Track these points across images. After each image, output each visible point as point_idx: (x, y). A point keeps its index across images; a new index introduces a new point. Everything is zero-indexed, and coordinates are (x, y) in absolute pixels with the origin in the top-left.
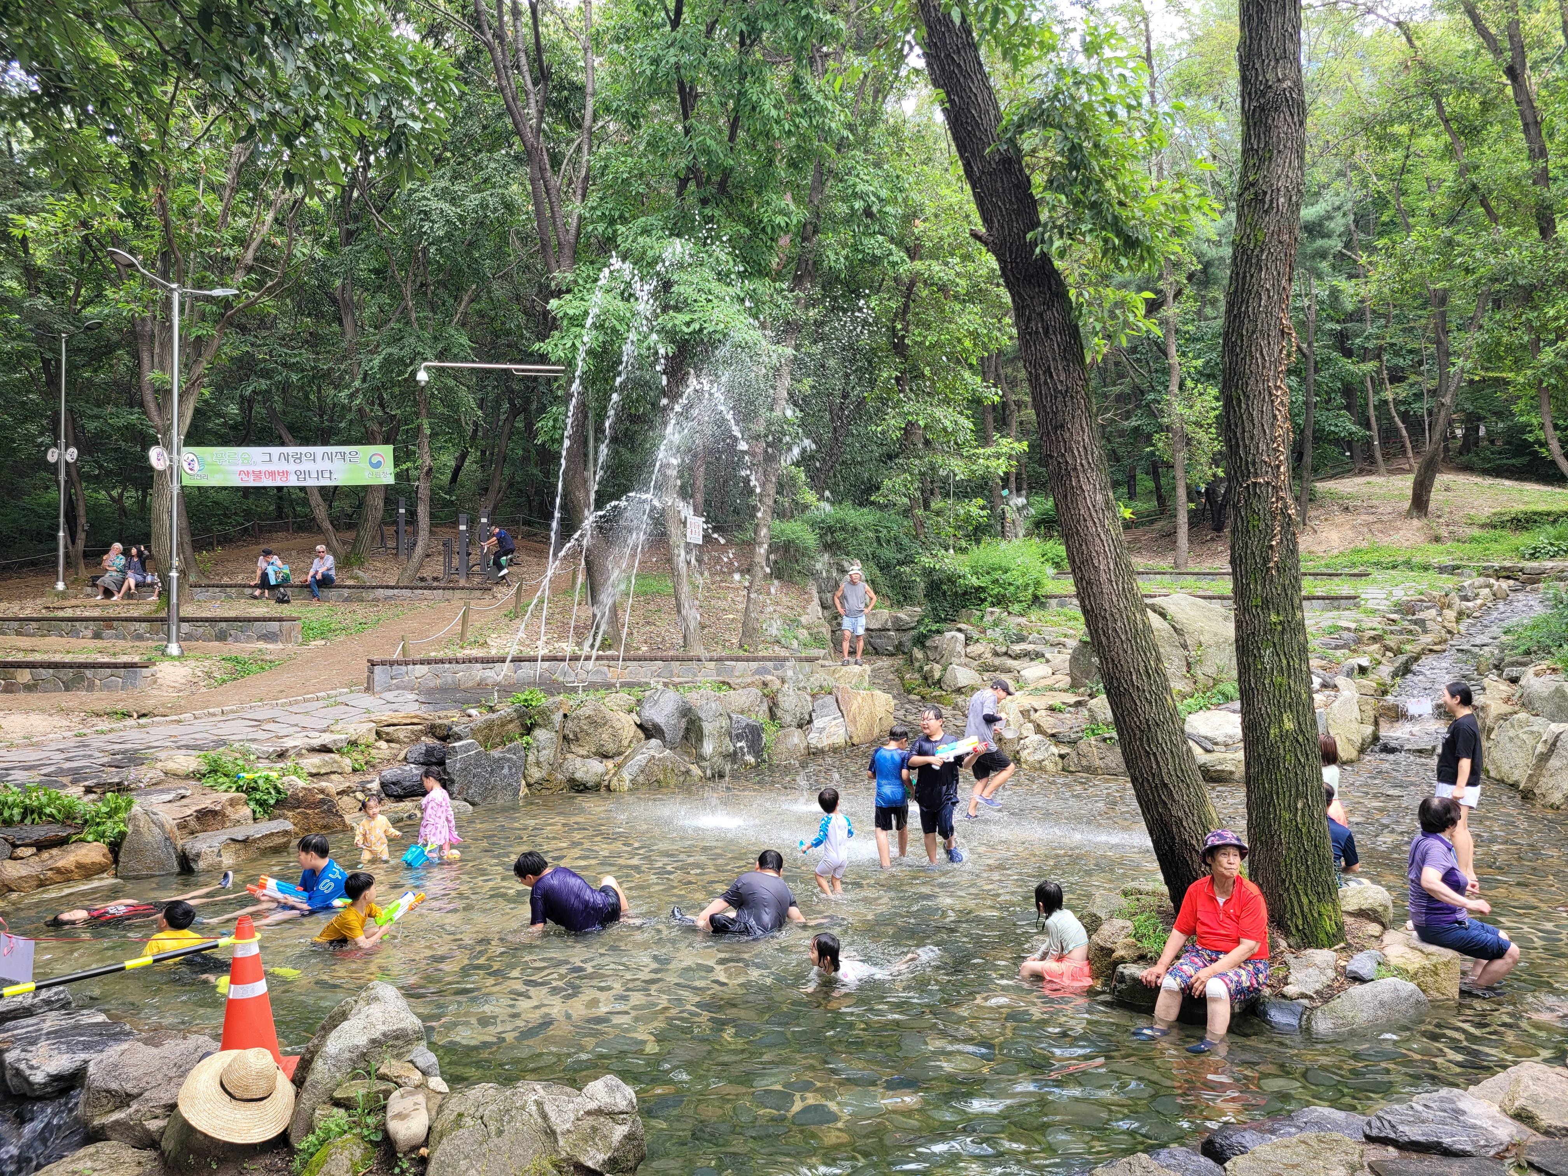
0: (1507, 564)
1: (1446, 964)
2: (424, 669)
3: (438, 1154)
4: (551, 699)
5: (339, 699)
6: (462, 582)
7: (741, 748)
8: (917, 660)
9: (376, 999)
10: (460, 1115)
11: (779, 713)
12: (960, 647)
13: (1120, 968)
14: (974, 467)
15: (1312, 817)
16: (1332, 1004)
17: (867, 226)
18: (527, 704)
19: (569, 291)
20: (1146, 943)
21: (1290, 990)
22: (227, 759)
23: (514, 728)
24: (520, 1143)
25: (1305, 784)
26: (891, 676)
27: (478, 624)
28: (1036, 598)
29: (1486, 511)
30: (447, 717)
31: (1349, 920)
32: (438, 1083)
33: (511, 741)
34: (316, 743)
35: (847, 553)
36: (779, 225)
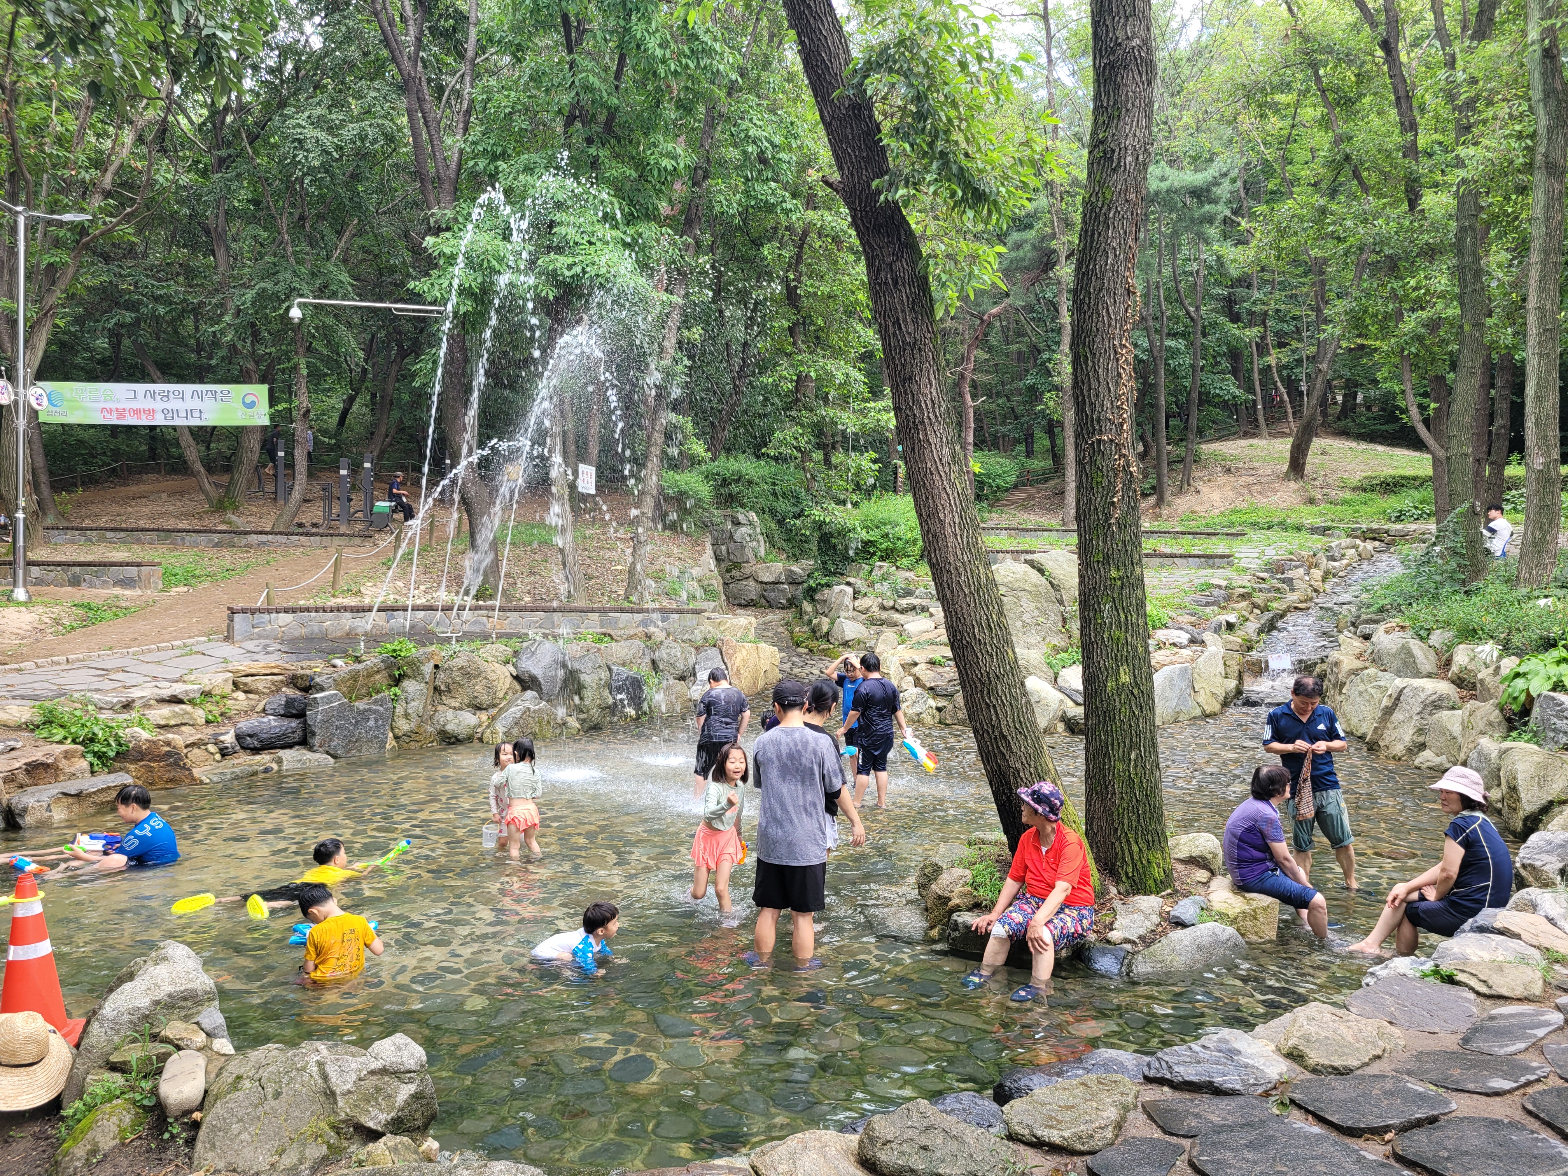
0: (1374, 526)
1: (1265, 909)
2: (288, 618)
3: (209, 1119)
4: (422, 650)
5: (195, 649)
6: (343, 529)
7: (621, 700)
8: (806, 613)
9: (165, 959)
10: (239, 1078)
11: (662, 665)
12: (848, 601)
13: (955, 916)
14: (866, 421)
15: (1144, 767)
16: (1151, 949)
17: (760, 172)
18: (396, 656)
19: (448, 229)
20: (982, 892)
21: (1115, 935)
22: (64, 710)
23: (380, 679)
24: (298, 1106)
25: (1138, 736)
26: (781, 629)
27: (353, 572)
29: (1357, 475)
30: (310, 667)
31: (1180, 867)
32: (224, 1045)
33: (378, 692)
34: (166, 693)
35: (743, 506)
36: (665, 169)
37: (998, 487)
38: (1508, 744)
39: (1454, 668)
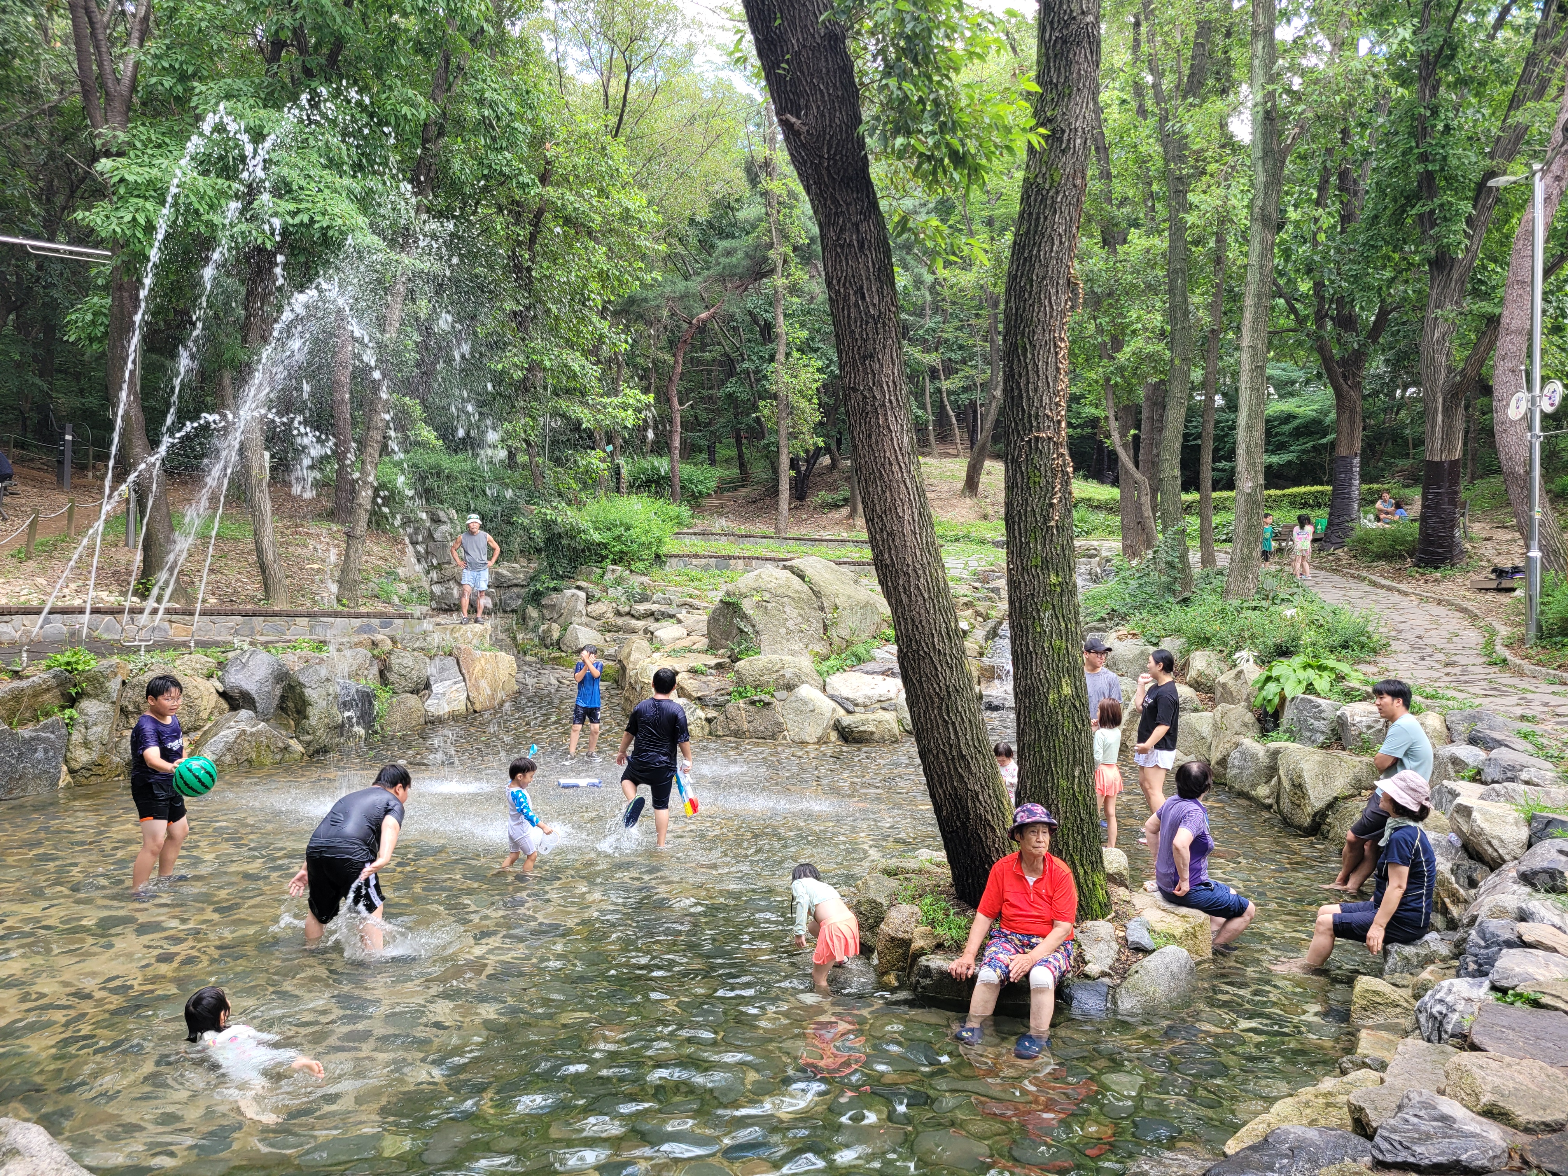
4: (103, 663)
7: (349, 718)
8: (530, 618)
11: (393, 677)
12: (581, 606)
13: (923, 961)
14: (600, 417)
16: (1131, 980)
18: (70, 668)
19: (121, 154)
20: (939, 930)
21: (1090, 969)
23: (51, 699)
25: (1081, 751)
26: (503, 637)
28: (657, 556)
33: (47, 715)
35: (441, 502)
36: (405, 117)
37: (700, 492)
38: (1273, 745)
39: (1192, 674)
